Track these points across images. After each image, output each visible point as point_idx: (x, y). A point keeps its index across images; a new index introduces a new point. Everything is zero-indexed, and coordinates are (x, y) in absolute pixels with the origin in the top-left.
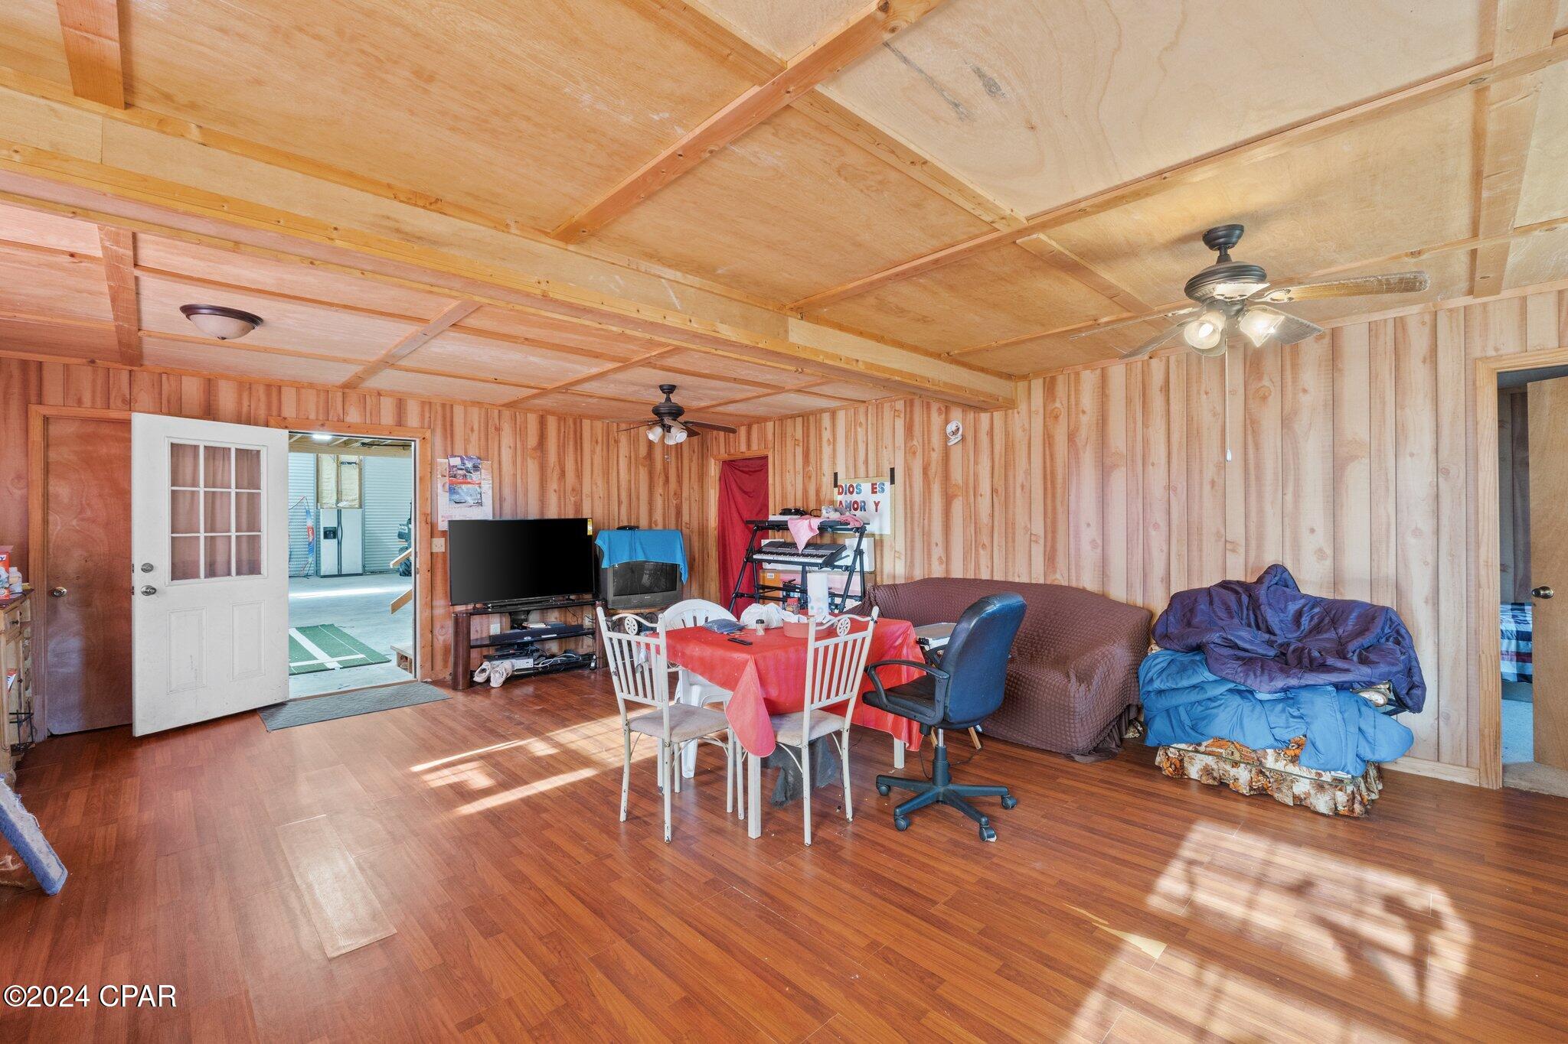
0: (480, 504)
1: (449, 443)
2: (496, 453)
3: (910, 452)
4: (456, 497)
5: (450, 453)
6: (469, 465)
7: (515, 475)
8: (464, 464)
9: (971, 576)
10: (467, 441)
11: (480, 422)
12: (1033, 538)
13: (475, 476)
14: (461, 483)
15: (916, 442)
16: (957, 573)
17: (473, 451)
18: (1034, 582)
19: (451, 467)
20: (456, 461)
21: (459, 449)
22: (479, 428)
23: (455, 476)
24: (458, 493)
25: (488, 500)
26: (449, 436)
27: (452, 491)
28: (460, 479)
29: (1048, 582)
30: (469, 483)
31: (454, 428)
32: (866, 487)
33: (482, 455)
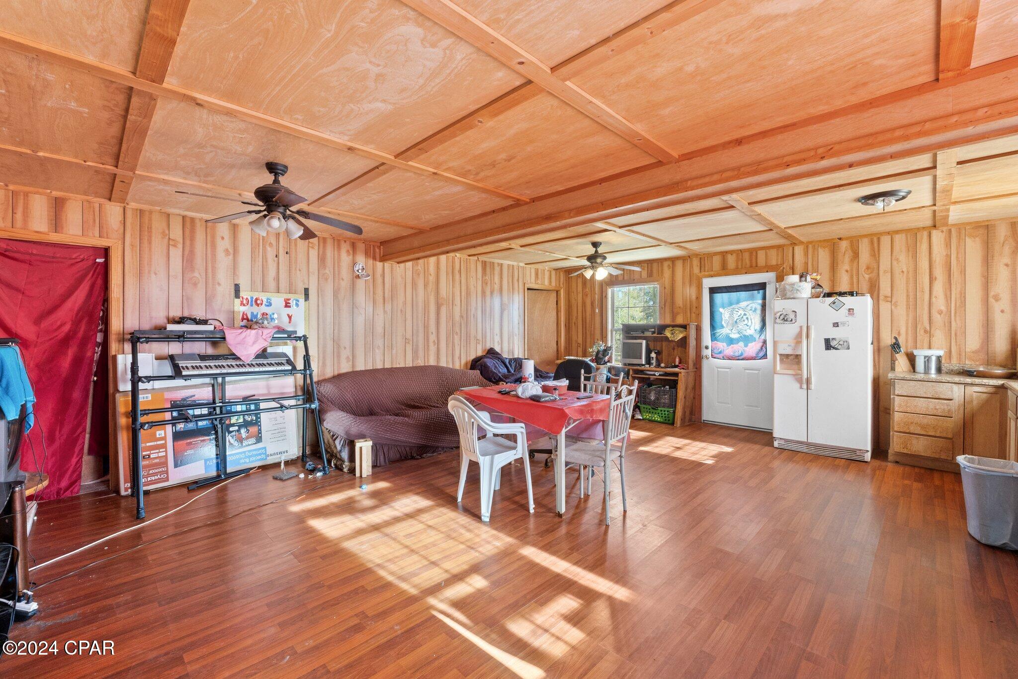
3: (322, 278)
9: (370, 367)
12: (407, 341)
15: (328, 271)
16: (360, 367)
18: (407, 366)
29: (414, 365)
32: (278, 301)
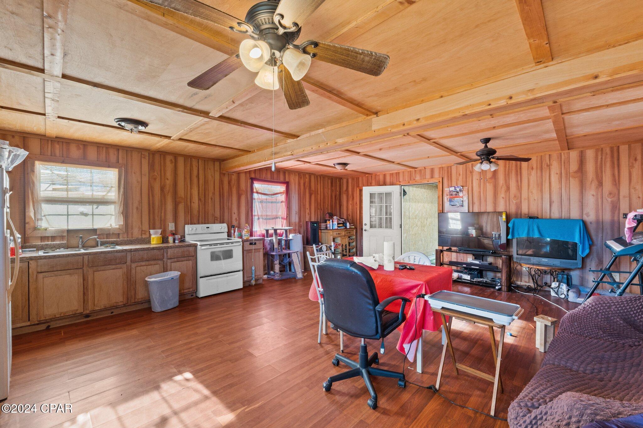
0: (462, 206)
1: (450, 182)
2: (471, 183)
4: (452, 203)
5: (450, 186)
6: (458, 189)
7: (480, 192)
8: (455, 189)
10: (457, 180)
11: (463, 171)
13: (461, 194)
14: (454, 197)
17: (460, 183)
19: (450, 191)
20: (452, 189)
21: (454, 184)
22: (463, 173)
23: (452, 195)
24: (453, 202)
25: (466, 204)
26: (450, 179)
27: (450, 201)
28: (454, 196)
30: (458, 197)
31: (452, 176)
33: (464, 185)
